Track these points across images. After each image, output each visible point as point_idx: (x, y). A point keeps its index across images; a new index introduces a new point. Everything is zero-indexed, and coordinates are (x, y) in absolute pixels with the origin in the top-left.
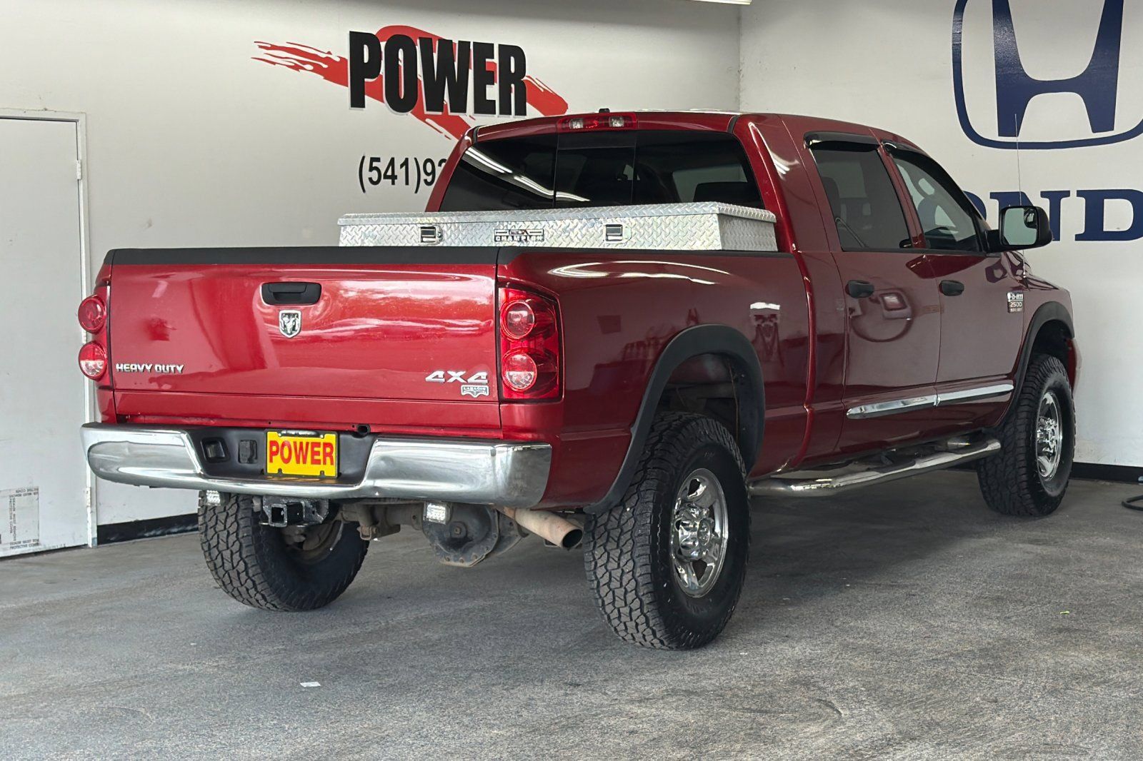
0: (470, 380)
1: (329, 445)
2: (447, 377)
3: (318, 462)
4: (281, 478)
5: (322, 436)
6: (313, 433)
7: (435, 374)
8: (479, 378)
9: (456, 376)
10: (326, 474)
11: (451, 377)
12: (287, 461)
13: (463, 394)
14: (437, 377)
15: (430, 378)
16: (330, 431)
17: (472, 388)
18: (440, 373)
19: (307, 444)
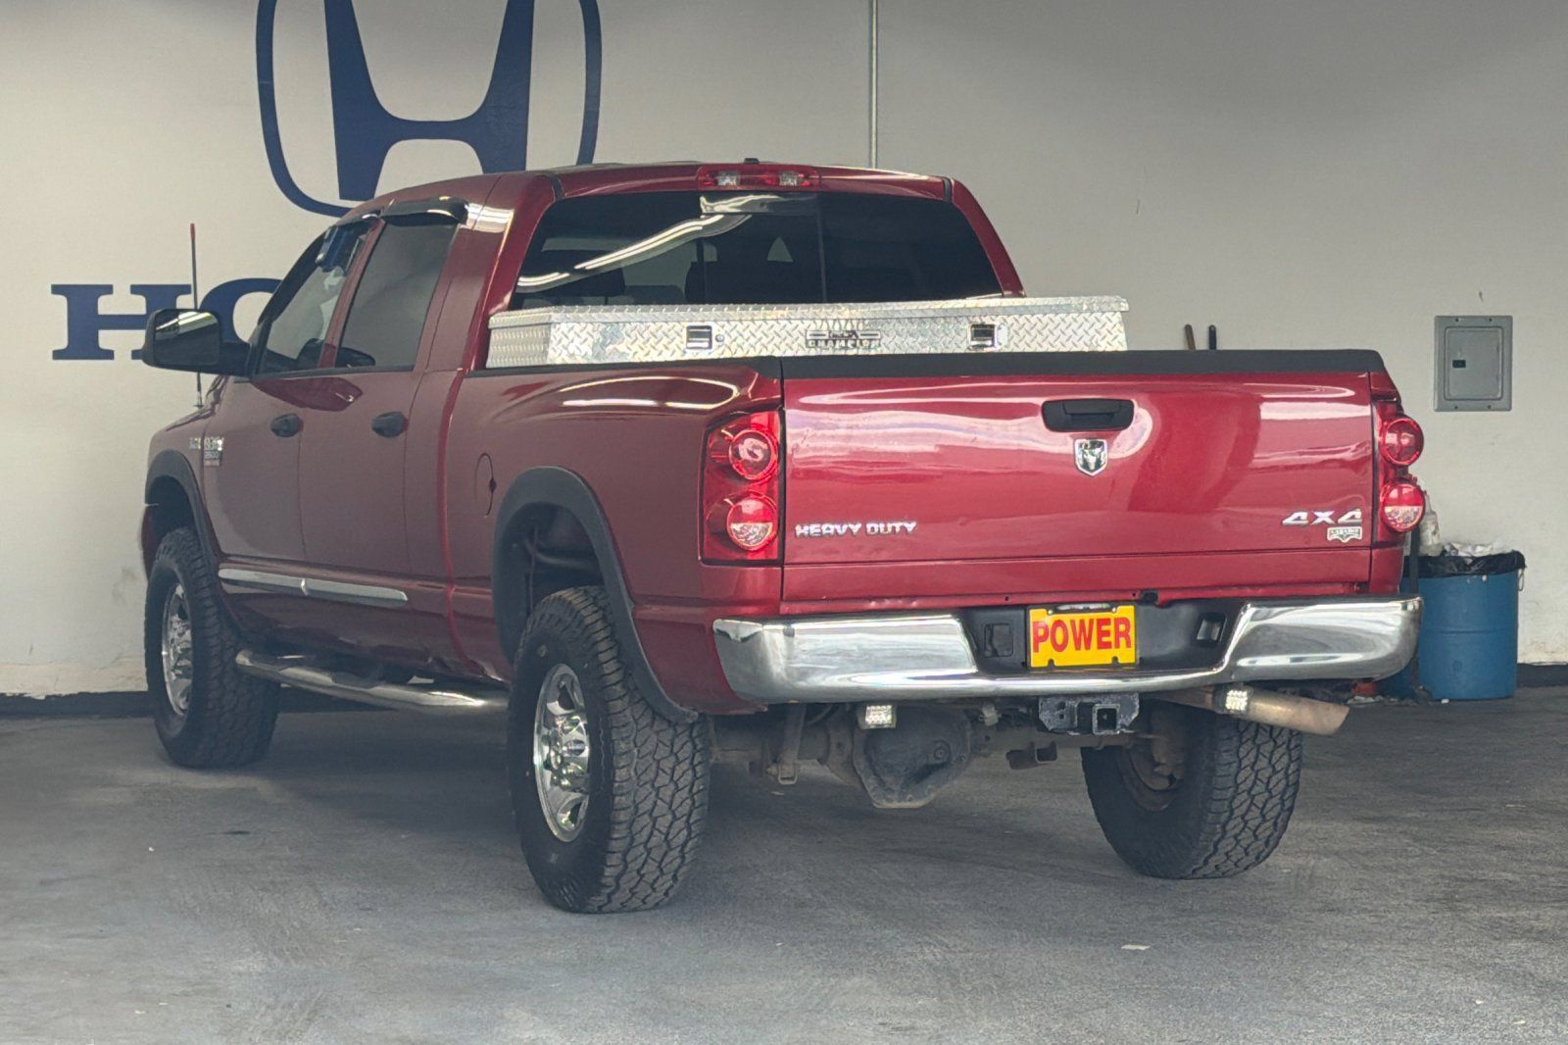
0: (1341, 520)
1: (1125, 621)
2: (1312, 517)
3: (1107, 645)
4: (1051, 670)
5: (1114, 610)
6: (1105, 606)
7: (1296, 515)
8: (1353, 517)
9: (1324, 516)
10: (1121, 661)
11: (1317, 517)
12: (1060, 648)
13: (1330, 538)
14: (1299, 519)
15: (1289, 521)
16: (1126, 602)
17: (1341, 531)
18: (1304, 515)
19: (1091, 621)
